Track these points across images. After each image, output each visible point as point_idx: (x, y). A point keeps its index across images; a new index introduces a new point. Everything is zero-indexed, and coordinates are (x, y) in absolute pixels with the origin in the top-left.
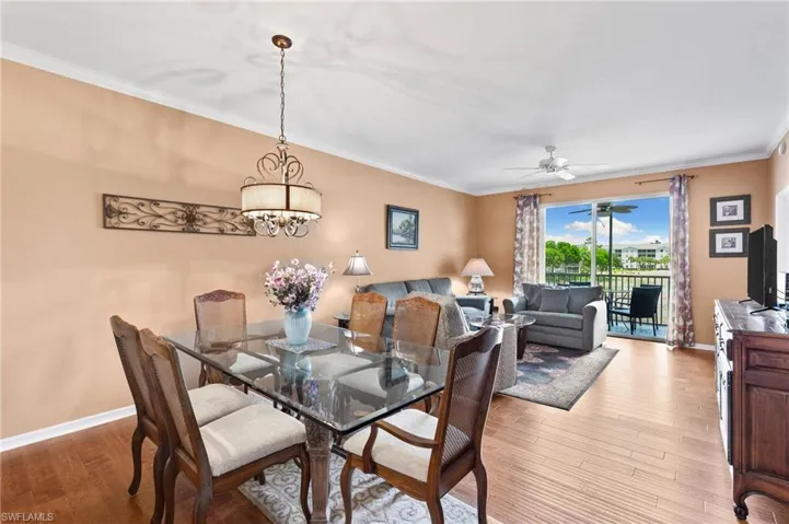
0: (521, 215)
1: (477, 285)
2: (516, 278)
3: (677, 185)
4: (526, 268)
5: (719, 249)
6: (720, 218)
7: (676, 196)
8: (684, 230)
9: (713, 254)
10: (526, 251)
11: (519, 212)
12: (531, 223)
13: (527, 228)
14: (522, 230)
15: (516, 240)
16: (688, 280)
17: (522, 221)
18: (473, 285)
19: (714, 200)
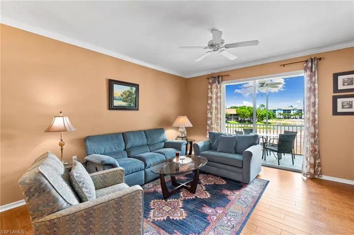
0: (211, 89)
1: (183, 133)
2: (208, 128)
3: (310, 65)
4: (214, 121)
5: (340, 110)
6: (340, 87)
7: (309, 73)
8: (315, 96)
9: (335, 113)
10: (214, 111)
11: (210, 87)
12: (217, 94)
13: (214, 96)
14: (211, 98)
15: (208, 104)
16: (317, 131)
17: (212, 93)
18: (180, 133)
19: (337, 75)
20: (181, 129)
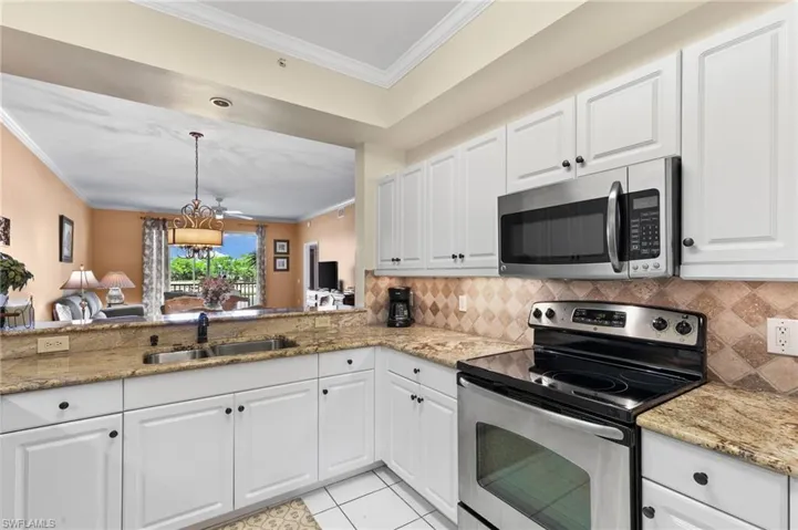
3: (260, 229)
5: (277, 267)
6: (278, 250)
7: (259, 236)
8: (264, 256)
9: (276, 270)
11: (147, 231)
12: (159, 241)
13: (155, 245)
14: (150, 247)
15: (145, 255)
16: (266, 284)
17: (150, 239)
18: (111, 297)
19: (276, 241)
20: (112, 293)
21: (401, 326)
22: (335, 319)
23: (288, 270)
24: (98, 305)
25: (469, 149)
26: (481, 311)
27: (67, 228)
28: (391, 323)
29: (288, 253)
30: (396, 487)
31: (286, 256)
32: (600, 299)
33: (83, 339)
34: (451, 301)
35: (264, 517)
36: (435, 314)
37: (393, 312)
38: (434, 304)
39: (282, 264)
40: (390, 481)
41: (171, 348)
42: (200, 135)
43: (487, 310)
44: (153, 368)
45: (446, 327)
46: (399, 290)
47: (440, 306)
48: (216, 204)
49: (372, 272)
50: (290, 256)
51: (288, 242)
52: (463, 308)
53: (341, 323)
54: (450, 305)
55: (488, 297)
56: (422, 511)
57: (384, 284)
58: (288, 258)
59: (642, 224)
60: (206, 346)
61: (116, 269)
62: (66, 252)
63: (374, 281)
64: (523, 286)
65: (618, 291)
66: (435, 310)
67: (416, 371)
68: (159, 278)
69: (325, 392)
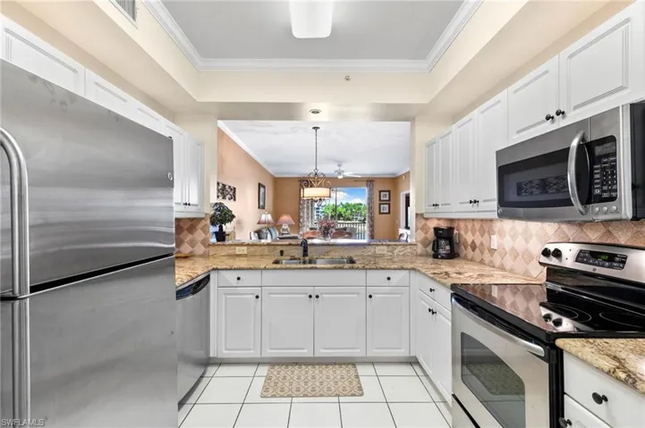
1: (287, 230)
3: (369, 184)
5: (382, 211)
6: (382, 198)
7: (368, 188)
8: (372, 203)
9: (380, 213)
16: (373, 224)
18: (283, 230)
19: (380, 192)
20: (284, 227)
21: (442, 258)
22: (390, 248)
23: (389, 213)
24: (276, 234)
25: (483, 112)
26: (507, 249)
27: (262, 189)
28: (436, 256)
29: (389, 200)
30: (424, 379)
31: (388, 202)
32: (613, 242)
33: (252, 249)
34: (485, 240)
35: (331, 367)
36: (473, 251)
37: (436, 246)
38: (473, 242)
39: (385, 208)
40: (420, 373)
41: (289, 258)
42: (318, 128)
43: (513, 249)
44: (278, 266)
45: (482, 262)
46: (442, 229)
47: (478, 243)
48: (338, 168)
49: (422, 215)
50: (391, 203)
51: (389, 191)
52: (494, 246)
53: (396, 252)
54: (484, 242)
55: (514, 237)
56: (437, 398)
57: (433, 224)
58: (389, 204)
59: (603, 169)
60: (307, 258)
61: (286, 213)
62: (261, 203)
63: (424, 222)
64: (542, 228)
65: (629, 234)
66: (474, 247)
67: (431, 290)
68: (308, 218)
69: (370, 296)
